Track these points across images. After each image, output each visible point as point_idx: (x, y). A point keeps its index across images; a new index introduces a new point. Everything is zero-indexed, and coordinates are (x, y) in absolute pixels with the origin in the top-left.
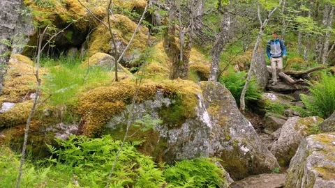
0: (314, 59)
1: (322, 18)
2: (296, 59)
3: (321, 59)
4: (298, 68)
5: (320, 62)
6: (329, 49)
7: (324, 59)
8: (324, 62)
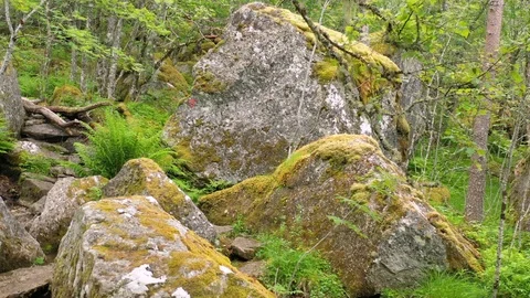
0: (96, 90)
1: (106, 29)
2: (68, 88)
3: (106, 90)
4: (72, 104)
5: (104, 95)
6: (117, 77)
7: (109, 90)
8: (110, 96)
